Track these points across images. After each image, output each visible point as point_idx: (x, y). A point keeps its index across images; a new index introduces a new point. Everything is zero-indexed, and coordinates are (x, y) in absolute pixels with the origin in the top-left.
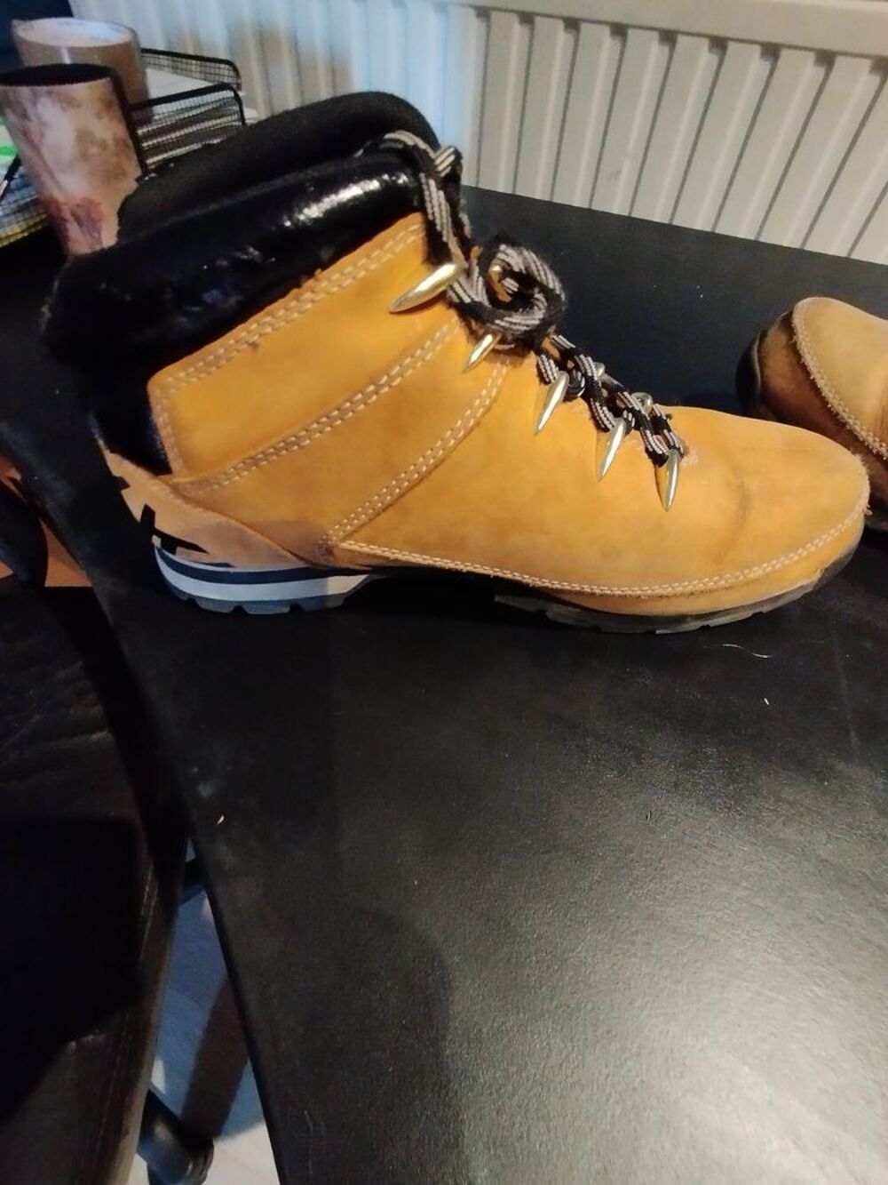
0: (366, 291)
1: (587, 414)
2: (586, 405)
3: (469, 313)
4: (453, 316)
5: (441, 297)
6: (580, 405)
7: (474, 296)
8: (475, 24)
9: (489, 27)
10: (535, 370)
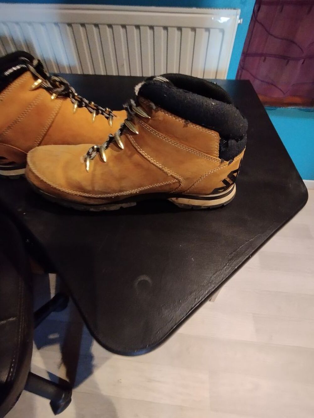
0: (23, 87)
1: (87, 110)
2: (86, 108)
3: (48, 89)
4: (44, 90)
5: (40, 87)
6: (85, 109)
7: (48, 86)
8: (68, 28)
9: (72, 28)
10: (71, 101)
